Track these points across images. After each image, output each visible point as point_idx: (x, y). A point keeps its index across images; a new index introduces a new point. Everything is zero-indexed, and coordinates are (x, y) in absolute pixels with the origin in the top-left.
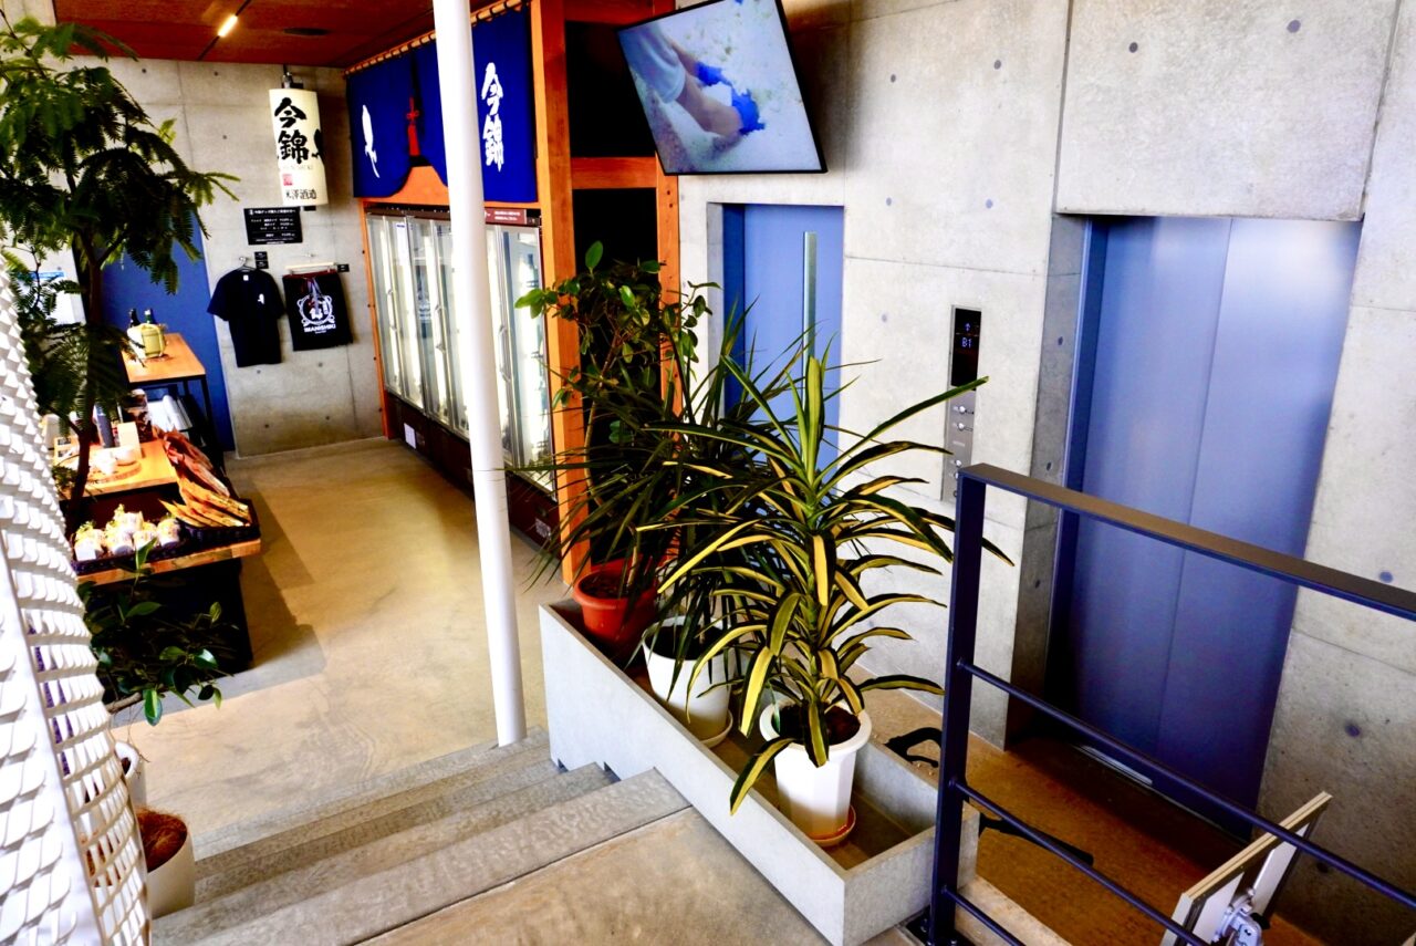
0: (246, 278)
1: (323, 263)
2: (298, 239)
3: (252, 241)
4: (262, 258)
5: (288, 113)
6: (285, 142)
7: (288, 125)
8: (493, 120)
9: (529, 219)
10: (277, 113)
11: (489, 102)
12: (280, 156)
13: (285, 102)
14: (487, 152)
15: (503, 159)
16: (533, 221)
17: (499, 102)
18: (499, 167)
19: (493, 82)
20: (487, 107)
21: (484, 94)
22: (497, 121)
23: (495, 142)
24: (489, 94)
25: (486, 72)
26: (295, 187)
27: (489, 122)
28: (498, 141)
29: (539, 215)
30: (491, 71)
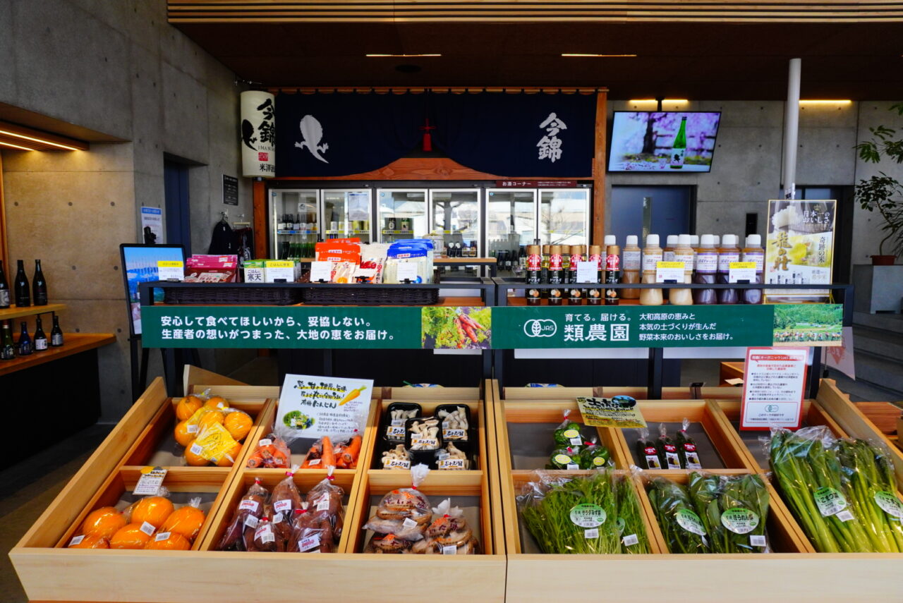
0: (224, 229)
2: (237, 203)
3: (224, 202)
5: (269, 110)
6: (264, 131)
7: (268, 119)
8: (550, 138)
9: (579, 185)
10: (260, 108)
11: (548, 130)
12: (259, 139)
13: (268, 102)
14: (540, 153)
15: (558, 157)
16: (585, 186)
17: (558, 131)
18: (553, 160)
19: (554, 121)
20: (545, 132)
21: (543, 125)
22: (555, 139)
23: (550, 148)
24: (549, 126)
25: (548, 116)
26: (268, 163)
27: (545, 139)
28: (554, 148)
29: (592, 182)
30: (553, 116)
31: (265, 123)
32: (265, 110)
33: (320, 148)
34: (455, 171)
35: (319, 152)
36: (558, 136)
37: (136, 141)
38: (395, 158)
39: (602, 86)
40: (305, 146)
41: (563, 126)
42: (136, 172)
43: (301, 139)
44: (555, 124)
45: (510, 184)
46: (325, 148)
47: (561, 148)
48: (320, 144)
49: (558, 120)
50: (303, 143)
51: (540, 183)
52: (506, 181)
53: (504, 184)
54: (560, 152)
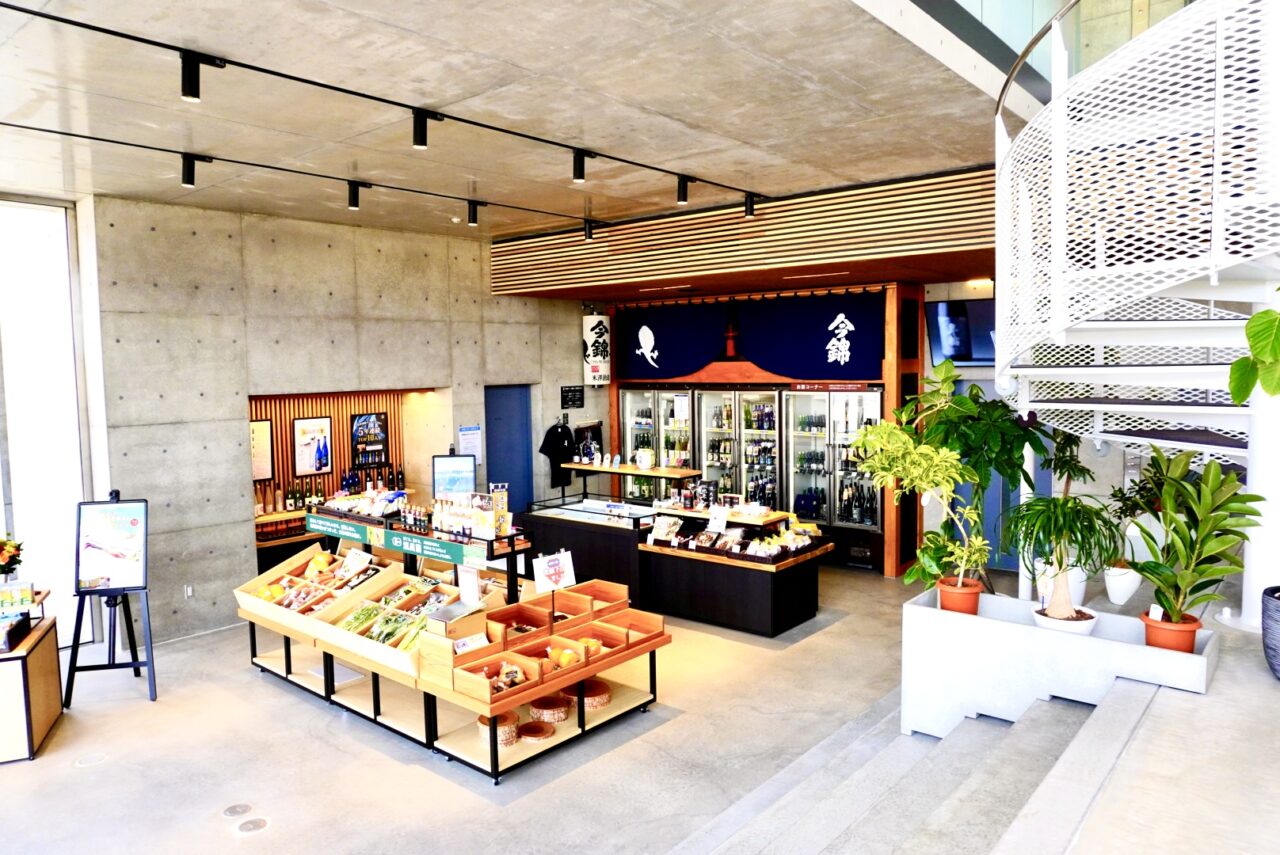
0: (560, 430)
1: (591, 421)
2: (582, 406)
3: (563, 408)
4: (566, 417)
5: (601, 329)
6: (597, 347)
7: (600, 337)
8: (839, 340)
9: (870, 388)
10: (593, 329)
11: (836, 332)
12: (592, 354)
13: (600, 323)
14: (829, 356)
15: (847, 360)
16: (875, 389)
17: (846, 332)
18: (842, 363)
19: (843, 322)
20: (833, 334)
21: (831, 328)
22: (844, 340)
23: (839, 351)
24: (837, 328)
25: (835, 318)
26: (600, 373)
27: (834, 341)
28: (843, 350)
29: (882, 386)
30: (841, 317)
31: (596, 342)
32: (597, 330)
33: (652, 354)
34: (756, 374)
35: (652, 358)
36: (847, 337)
37: (455, 385)
38: (708, 363)
39: (890, 281)
40: (642, 354)
41: (851, 327)
42: (455, 406)
43: (640, 347)
44: (842, 324)
45: (803, 387)
46: (656, 354)
47: (850, 350)
48: (653, 351)
49: (847, 321)
50: (641, 350)
51: (831, 387)
52: (800, 384)
53: (798, 387)
54: (848, 354)
